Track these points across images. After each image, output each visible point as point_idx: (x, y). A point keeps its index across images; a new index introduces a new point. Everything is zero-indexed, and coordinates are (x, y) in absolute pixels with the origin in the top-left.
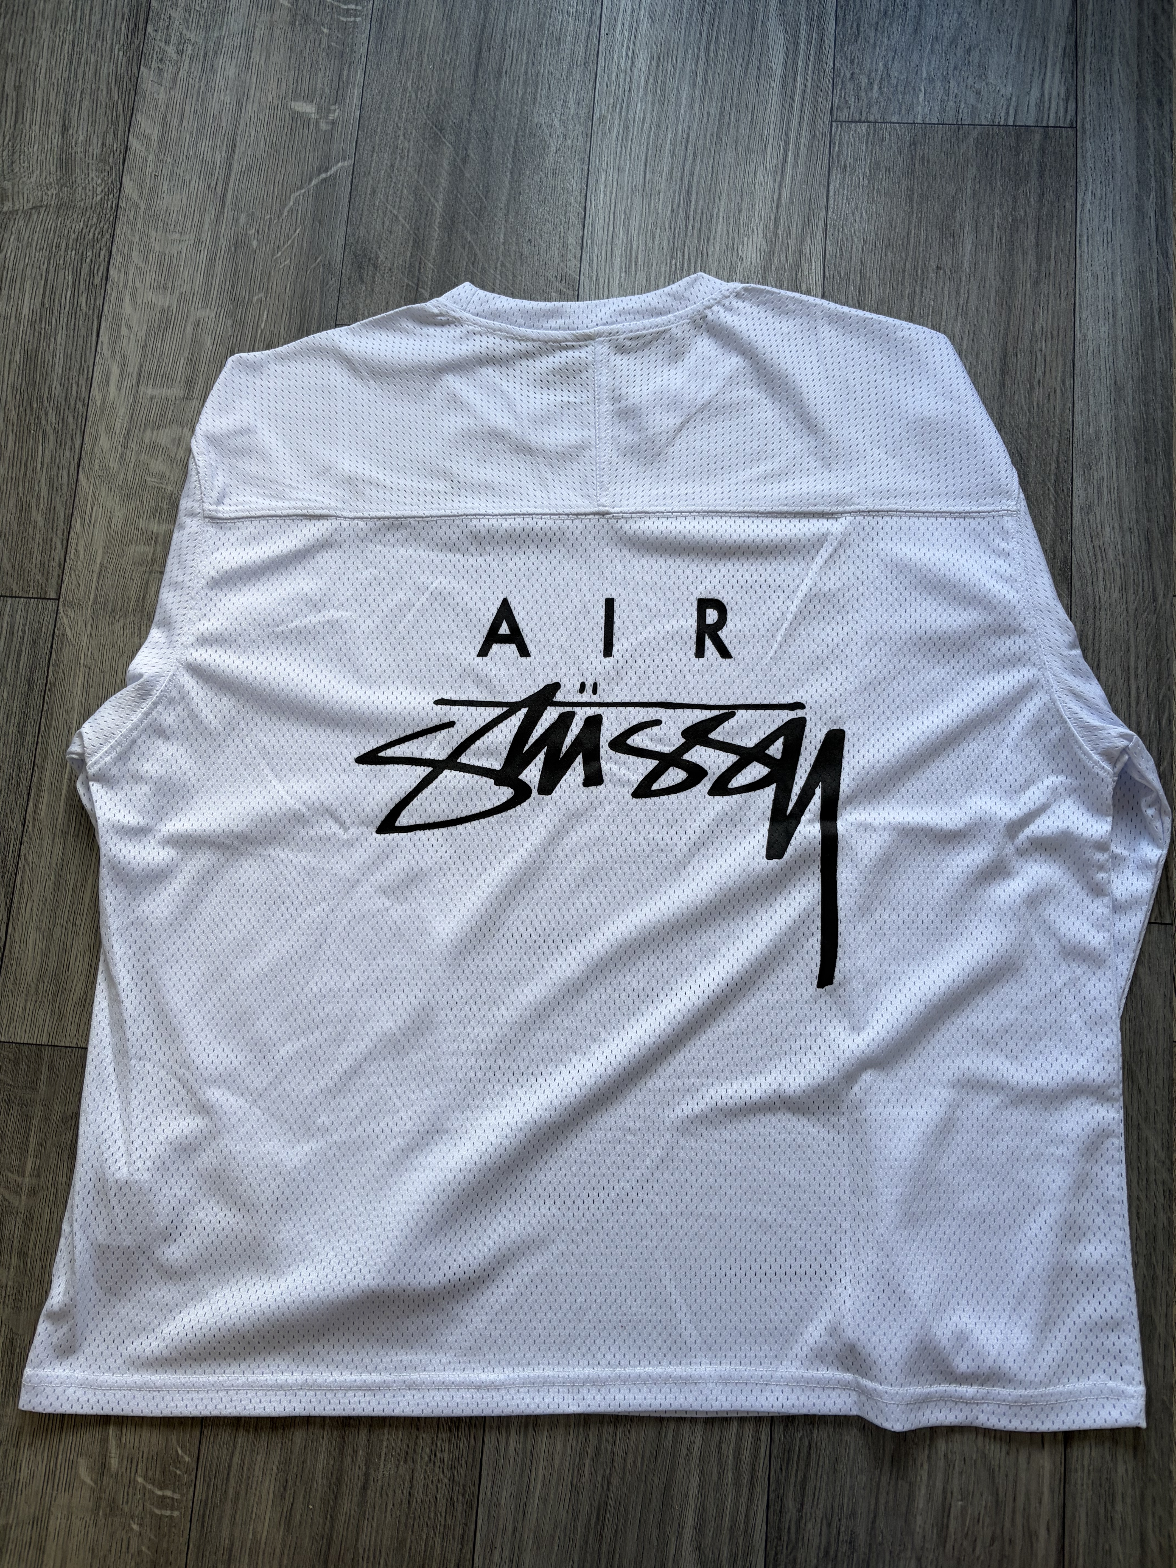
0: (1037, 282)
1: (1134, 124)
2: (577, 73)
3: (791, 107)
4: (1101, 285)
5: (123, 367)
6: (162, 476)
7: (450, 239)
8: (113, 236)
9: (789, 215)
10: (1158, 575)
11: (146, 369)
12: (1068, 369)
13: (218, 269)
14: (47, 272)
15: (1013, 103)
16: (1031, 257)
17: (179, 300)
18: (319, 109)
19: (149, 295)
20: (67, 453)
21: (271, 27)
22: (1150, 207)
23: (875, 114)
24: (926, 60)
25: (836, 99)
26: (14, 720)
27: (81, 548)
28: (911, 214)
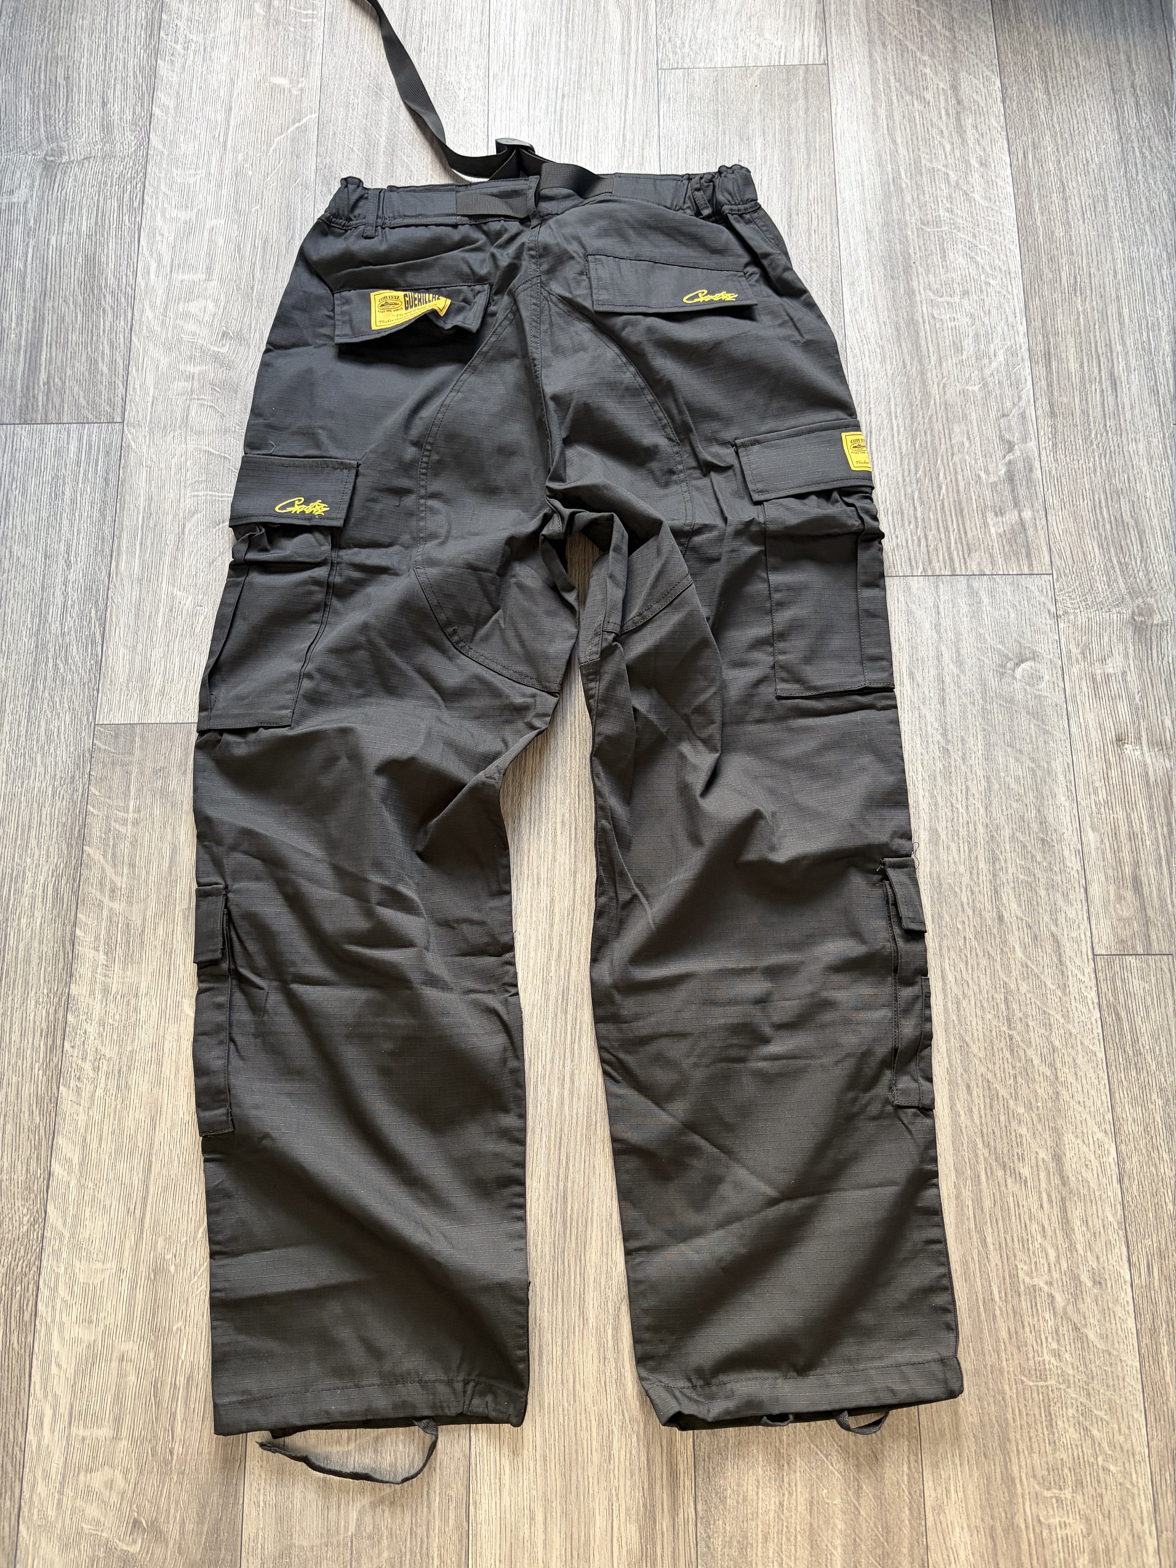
0: (808, 166)
1: (867, 59)
2: (475, 47)
3: (628, 62)
4: (852, 165)
5: (159, 261)
6: (194, 334)
7: (392, 161)
8: (145, 174)
9: (633, 132)
10: (905, 351)
11: (176, 262)
12: (834, 221)
13: (225, 192)
14: (98, 201)
15: (783, 50)
16: (803, 150)
17: (197, 214)
18: (291, 82)
19: (175, 213)
20: (122, 323)
21: (252, 28)
22: (882, 112)
23: (687, 63)
24: (720, 26)
25: (660, 55)
26: (96, 507)
27: (137, 387)
28: (718, 127)
